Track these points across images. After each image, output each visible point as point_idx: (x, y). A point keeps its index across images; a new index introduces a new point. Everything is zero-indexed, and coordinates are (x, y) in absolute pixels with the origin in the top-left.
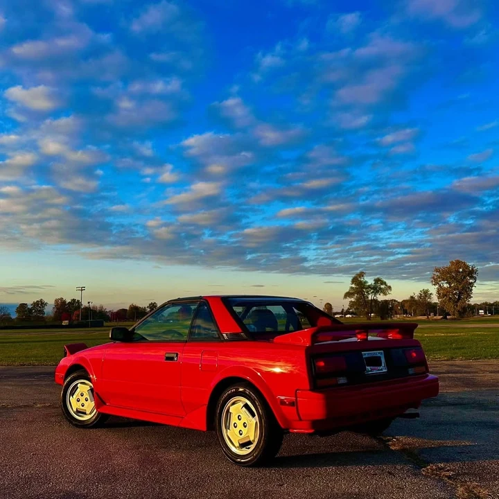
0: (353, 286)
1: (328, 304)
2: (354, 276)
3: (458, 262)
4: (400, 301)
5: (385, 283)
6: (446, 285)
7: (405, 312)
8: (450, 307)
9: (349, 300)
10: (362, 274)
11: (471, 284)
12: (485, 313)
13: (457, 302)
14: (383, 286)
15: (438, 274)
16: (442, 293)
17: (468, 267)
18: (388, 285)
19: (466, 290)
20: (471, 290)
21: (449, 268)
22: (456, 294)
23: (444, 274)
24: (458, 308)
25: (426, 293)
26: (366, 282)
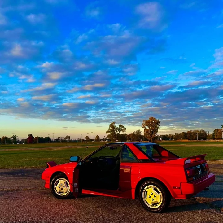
0: (110, 128)
1: (98, 136)
2: (110, 124)
3: (153, 118)
4: (128, 134)
5: (123, 127)
6: (147, 128)
7: (130, 139)
8: (149, 137)
9: (108, 134)
10: (114, 123)
11: (158, 128)
12: (162, 139)
13: (152, 135)
14: (122, 128)
15: (144, 123)
16: (146, 131)
17: (156, 120)
18: (125, 128)
19: (155, 130)
20: (158, 130)
21: (149, 121)
22: (151, 131)
23: (147, 123)
24: (152, 138)
25: (139, 131)
26: (115, 126)
